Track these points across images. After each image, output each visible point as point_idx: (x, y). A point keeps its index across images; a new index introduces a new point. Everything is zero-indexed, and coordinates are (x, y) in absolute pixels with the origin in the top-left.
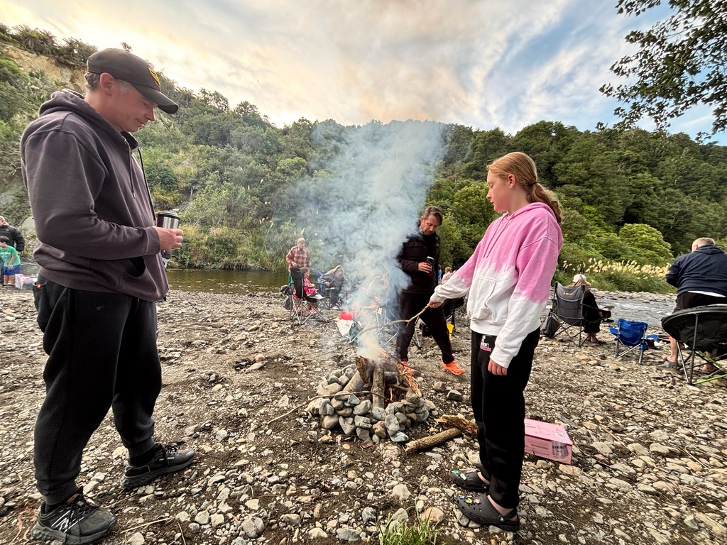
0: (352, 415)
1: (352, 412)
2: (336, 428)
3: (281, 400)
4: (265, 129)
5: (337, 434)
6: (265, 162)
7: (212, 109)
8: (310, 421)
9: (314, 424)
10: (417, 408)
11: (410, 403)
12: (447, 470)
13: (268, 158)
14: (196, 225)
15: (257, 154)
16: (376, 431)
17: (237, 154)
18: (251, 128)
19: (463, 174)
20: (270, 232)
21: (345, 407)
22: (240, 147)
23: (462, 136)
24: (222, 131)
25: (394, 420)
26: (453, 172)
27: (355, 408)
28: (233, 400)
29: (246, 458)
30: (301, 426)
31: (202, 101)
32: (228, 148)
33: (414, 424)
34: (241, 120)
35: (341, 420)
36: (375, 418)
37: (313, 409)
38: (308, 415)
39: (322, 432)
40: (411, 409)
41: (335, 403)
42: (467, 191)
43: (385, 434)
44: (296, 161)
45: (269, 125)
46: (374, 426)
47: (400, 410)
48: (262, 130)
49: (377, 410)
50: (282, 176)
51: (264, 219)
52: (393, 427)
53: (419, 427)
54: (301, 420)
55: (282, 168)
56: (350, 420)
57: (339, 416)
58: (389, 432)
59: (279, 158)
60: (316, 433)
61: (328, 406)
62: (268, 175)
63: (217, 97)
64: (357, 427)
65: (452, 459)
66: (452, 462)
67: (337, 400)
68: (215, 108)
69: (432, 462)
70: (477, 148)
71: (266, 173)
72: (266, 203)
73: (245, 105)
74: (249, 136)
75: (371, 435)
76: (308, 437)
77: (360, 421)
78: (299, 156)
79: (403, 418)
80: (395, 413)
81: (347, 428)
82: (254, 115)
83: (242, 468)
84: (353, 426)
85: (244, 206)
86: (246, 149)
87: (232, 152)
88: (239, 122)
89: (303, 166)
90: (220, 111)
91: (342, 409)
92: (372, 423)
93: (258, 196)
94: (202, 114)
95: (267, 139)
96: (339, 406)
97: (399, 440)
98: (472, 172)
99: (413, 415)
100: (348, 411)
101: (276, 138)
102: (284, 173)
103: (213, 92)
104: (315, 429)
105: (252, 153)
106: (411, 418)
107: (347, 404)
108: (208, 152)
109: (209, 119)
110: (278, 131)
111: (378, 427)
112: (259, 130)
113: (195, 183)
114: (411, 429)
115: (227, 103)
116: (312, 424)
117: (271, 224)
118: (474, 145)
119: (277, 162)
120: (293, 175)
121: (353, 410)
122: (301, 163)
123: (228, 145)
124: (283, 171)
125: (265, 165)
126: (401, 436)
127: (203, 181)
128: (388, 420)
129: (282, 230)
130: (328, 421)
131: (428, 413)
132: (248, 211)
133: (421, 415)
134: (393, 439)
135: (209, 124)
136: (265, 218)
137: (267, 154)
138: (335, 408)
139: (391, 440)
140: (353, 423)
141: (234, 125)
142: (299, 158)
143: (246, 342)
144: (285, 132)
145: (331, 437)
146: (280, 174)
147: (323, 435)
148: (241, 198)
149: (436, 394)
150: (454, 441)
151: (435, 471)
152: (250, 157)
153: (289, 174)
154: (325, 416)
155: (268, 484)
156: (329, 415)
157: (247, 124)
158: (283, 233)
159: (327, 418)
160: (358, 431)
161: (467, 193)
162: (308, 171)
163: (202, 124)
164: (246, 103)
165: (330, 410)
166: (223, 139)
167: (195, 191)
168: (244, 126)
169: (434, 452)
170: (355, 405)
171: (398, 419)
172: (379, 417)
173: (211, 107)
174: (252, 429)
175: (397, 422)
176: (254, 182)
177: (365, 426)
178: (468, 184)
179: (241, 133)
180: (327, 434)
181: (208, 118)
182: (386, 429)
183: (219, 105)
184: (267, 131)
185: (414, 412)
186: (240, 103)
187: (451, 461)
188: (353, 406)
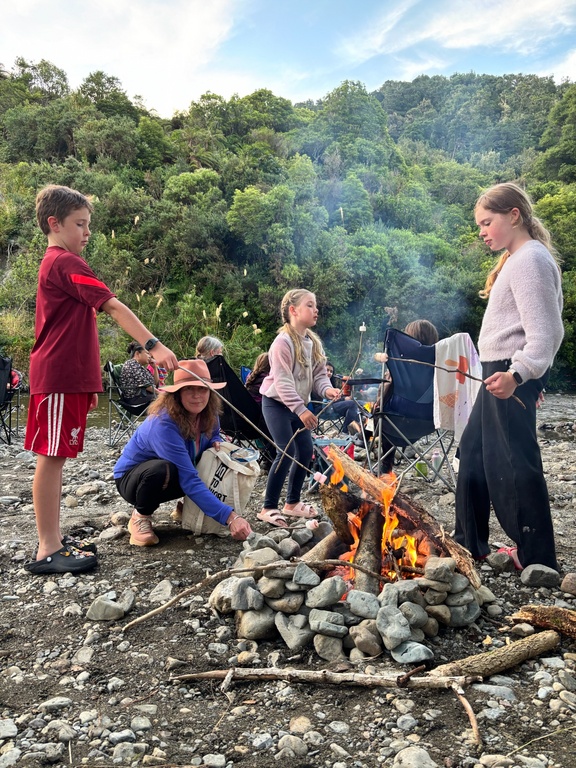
0: (303, 609)
1: (304, 603)
2: (269, 638)
3: (157, 588)
4: (137, 120)
5: (272, 649)
6: (142, 183)
7: (38, 94)
8: (214, 625)
9: (221, 630)
10: (450, 593)
11: (432, 583)
12: (526, 718)
13: (147, 176)
14: (20, 313)
15: (125, 170)
16: (357, 640)
17: (88, 173)
18: (112, 120)
19: (540, 174)
20: (157, 316)
21: (287, 593)
22: (92, 158)
23: (533, 98)
24: (57, 132)
25: (397, 617)
26: (518, 173)
27: (309, 594)
28: (56, 589)
29: (67, 695)
30: (192, 633)
31: (18, 80)
32: (71, 161)
33: (445, 628)
34: (92, 108)
35: (279, 620)
36: (354, 614)
37: (221, 601)
38: (210, 613)
39: (239, 646)
40: (437, 595)
41: (266, 585)
42: (550, 204)
43: (378, 647)
44: (200, 175)
45: (146, 113)
46: (353, 630)
47: (411, 597)
48: (132, 123)
49: (357, 598)
50: (174, 207)
51: (144, 292)
52: (394, 630)
53: (459, 636)
54: (195, 624)
55: (175, 190)
56: (299, 619)
57: (275, 611)
58: (387, 642)
59: (168, 173)
60: (224, 647)
61: (250, 591)
62: (148, 208)
63: (46, 70)
64: (315, 633)
65: (537, 697)
66: (538, 703)
67: (270, 578)
68: (43, 91)
69: (489, 703)
70: (566, 116)
71: (144, 203)
72: (147, 261)
73: (97, 78)
74: (108, 136)
75: (346, 651)
76: (207, 654)
77: (320, 620)
78: (204, 166)
79: (418, 613)
80: (399, 604)
81: (292, 636)
82: (116, 96)
83: (55, 712)
84: (305, 632)
85: (106, 270)
86: (105, 161)
87: (79, 170)
88: (89, 113)
89: (213, 185)
90: (52, 97)
91: (280, 598)
92: (348, 625)
93: (129, 249)
94: (21, 105)
95: (142, 141)
96: (273, 591)
97: (413, 659)
98: (558, 168)
99: (440, 609)
100: (295, 601)
101: (159, 136)
102: (178, 200)
103: (37, 62)
104: (223, 640)
105: (115, 169)
106: (436, 616)
107: (291, 586)
108: (35, 174)
109: (33, 113)
110: (164, 123)
111: (361, 633)
112: (126, 123)
113: (14, 234)
114: (438, 639)
115: (65, 80)
116: (217, 630)
117: (158, 299)
118: (560, 110)
119: (163, 182)
120: (194, 202)
121: (305, 598)
122: (209, 179)
123: (71, 157)
124: (176, 197)
125: (141, 190)
126: (417, 651)
127: (29, 229)
128: (384, 616)
129: (179, 311)
130: (249, 623)
131: (478, 610)
132: (114, 278)
133: (460, 609)
134: (398, 657)
135: (35, 122)
136: (147, 289)
137: (145, 169)
138: (264, 596)
139: (392, 660)
140: (306, 624)
141: (79, 118)
142: (204, 170)
143: (97, 496)
144: (177, 124)
145: (257, 655)
146: (169, 203)
147: (239, 652)
148: (99, 254)
149: (496, 575)
150: (541, 663)
151: (498, 721)
152: (112, 177)
153: (187, 201)
154: (244, 611)
155: (105, 743)
156: (252, 609)
157: (103, 115)
158: (181, 315)
159: (248, 615)
160: (318, 641)
161: (550, 209)
162: (224, 192)
163: (21, 123)
164: (100, 75)
165: (256, 598)
166: (61, 147)
167: (15, 248)
168: (98, 118)
169: (492, 683)
170: (311, 587)
171: (406, 616)
172: (363, 610)
173: (36, 89)
174: (87, 640)
175: (404, 620)
176: (121, 223)
177: (333, 628)
178: (552, 191)
179: (92, 132)
180: (248, 649)
181: (31, 110)
182: (379, 636)
183: (50, 85)
184: (141, 124)
185: (444, 603)
186: (88, 76)
187: (534, 701)
188: (304, 591)
